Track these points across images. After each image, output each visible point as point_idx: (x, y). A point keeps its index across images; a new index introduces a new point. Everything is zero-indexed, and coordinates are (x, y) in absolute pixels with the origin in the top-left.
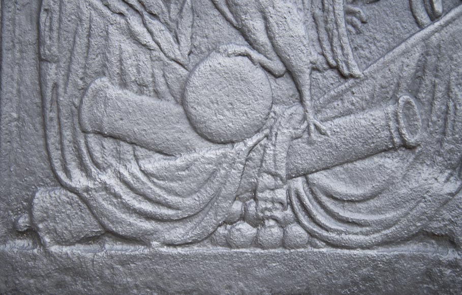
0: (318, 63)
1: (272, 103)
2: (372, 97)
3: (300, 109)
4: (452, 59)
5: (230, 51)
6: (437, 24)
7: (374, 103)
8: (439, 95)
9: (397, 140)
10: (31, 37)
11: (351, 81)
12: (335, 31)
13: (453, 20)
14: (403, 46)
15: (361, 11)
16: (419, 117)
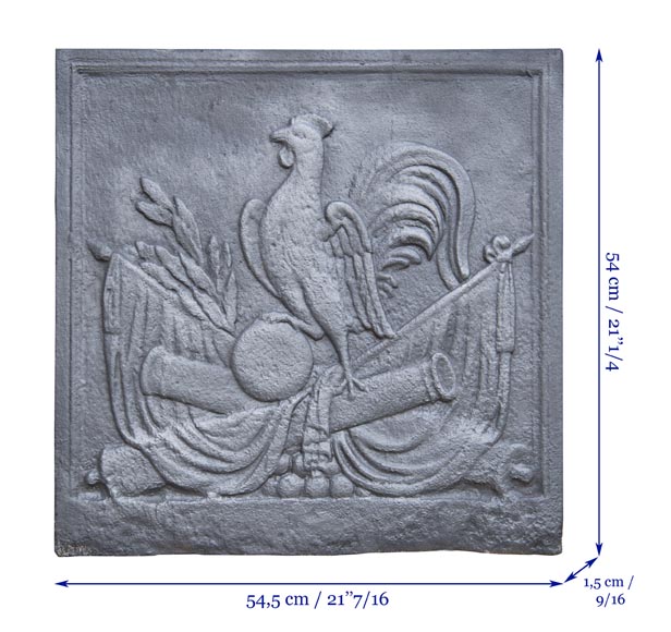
0: (354, 326)
1: (313, 364)
2: (407, 355)
3: (340, 368)
4: (481, 317)
5: (272, 318)
6: (465, 286)
7: (409, 361)
8: (472, 351)
9: (433, 394)
10: (96, 313)
12: (368, 296)
13: (480, 281)
14: (433, 308)
15: (392, 277)
16: (452, 372)
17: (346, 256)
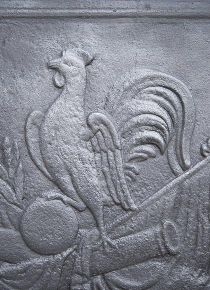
0: (108, 202)
1: (79, 228)
2: (145, 222)
3: (97, 232)
4: (198, 196)
5: (49, 197)
6: (187, 173)
7: (147, 227)
8: (191, 220)
9: (163, 250)
11: (130, 213)
12: (118, 181)
13: (198, 170)
14: (164, 189)
15: (135, 167)
16: (178, 235)
17: (102, 152)
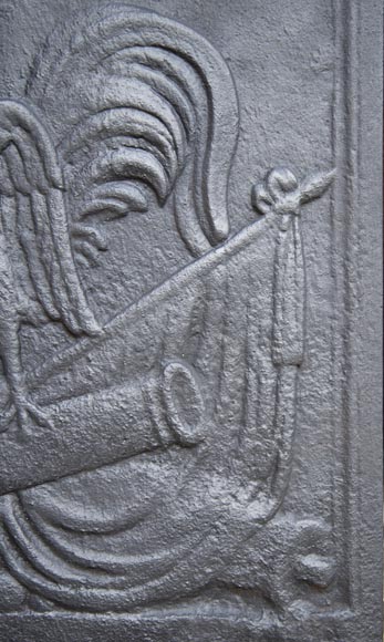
0: (31, 313)
3: (3, 386)
7: (125, 376)
9: (164, 434)
11: (85, 341)
12: (55, 264)
13: (246, 244)
14: (167, 286)
15: (97, 232)
16: (199, 396)
17: (19, 195)
